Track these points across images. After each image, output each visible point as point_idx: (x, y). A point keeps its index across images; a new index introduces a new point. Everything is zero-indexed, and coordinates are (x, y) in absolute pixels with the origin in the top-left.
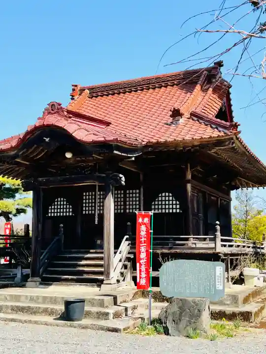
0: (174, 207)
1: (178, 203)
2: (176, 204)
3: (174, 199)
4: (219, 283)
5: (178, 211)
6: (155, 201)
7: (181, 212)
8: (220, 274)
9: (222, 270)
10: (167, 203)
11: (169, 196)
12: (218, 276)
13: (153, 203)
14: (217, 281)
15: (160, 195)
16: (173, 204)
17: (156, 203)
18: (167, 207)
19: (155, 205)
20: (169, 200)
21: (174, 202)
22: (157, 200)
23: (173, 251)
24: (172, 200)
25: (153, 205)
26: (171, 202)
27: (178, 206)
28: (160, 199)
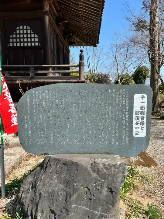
0: (33, 40)
1: (36, 36)
2: (35, 38)
3: (32, 32)
4: (139, 126)
5: (37, 44)
6: (13, 34)
7: (40, 45)
8: (142, 108)
9: (145, 100)
10: (25, 36)
11: (27, 29)
12: (137, 113)
13: (11, 36)
14: (135, 122)
15: (18, 28)
16: (31, 38)
17: (14, 36)
18: (25, 40)
19: (13, 38)
20: (27, 34)
21: (33, 36)
22: (15, 33)
23: (34, 81)
24: (31, 34)
25: (11, 38)
26: (29, 36)
27: (37, 40)
28: (18, 32)
